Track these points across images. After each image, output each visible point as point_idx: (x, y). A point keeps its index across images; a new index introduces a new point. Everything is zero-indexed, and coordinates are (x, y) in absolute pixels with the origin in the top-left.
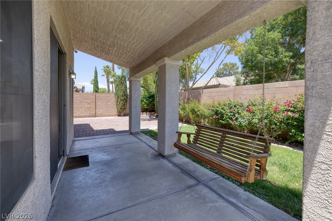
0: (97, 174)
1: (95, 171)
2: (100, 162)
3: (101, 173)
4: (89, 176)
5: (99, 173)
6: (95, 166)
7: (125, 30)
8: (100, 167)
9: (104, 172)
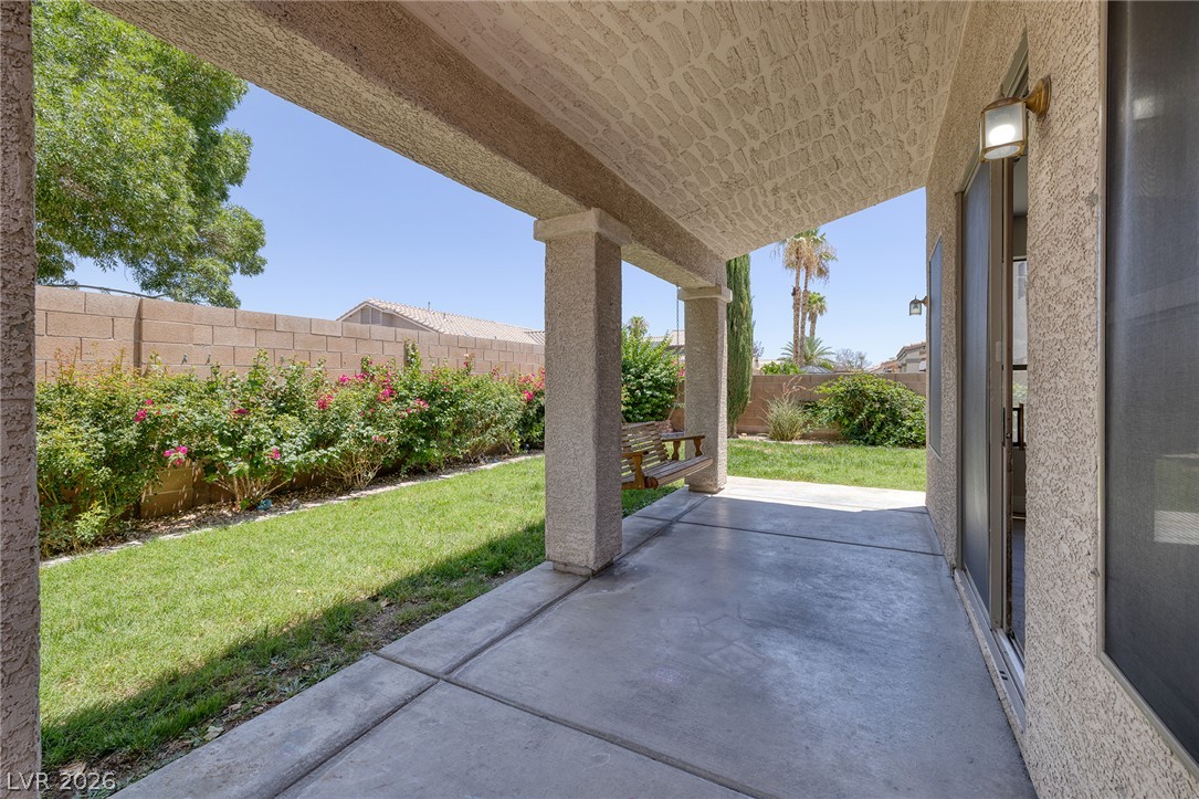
0: (849, 599)
1: (852, 608)
2: (822, 639)
3: (836, 597)
4: (873, 603)
5: (842, 598)
6: (851, 627)
7: (732, 88)
8: (832, 615)
9: (826, 595)
